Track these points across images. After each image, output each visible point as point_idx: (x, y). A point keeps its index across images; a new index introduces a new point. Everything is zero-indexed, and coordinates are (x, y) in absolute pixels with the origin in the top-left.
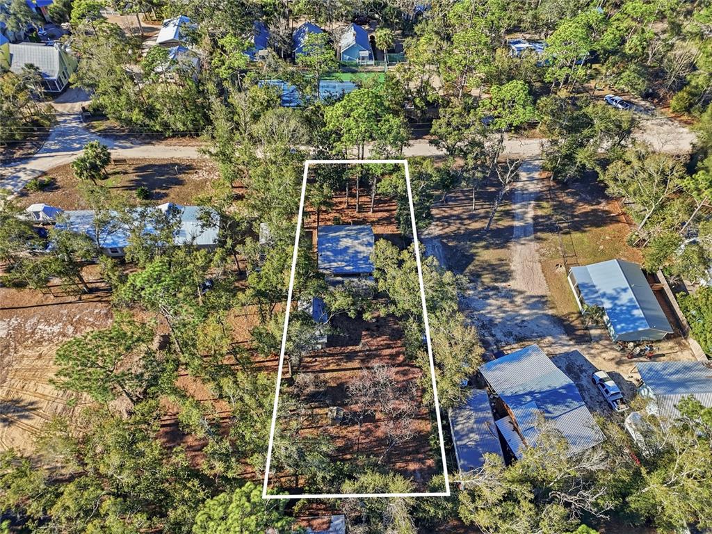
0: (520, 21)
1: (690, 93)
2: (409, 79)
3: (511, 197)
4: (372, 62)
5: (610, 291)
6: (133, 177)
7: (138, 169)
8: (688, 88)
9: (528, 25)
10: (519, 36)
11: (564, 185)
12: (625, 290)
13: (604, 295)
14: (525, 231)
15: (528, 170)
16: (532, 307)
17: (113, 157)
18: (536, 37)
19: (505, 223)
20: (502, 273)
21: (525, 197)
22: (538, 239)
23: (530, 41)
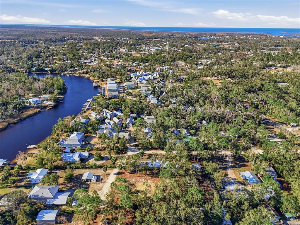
0: (222, 129)
1: (261, 143)
2: (200, 139)
3: (226, 161)
4: (190, 136)
5: (248, 176)
6: (147, 156)
7: (148, 155)
8: (260, 142)
9: (224, 130)
10: (222, 132)
11: (236, 160)
12: (251, 176)
13: (247, 177)
14: (230, 167)
15: (228, 157)
16: (233, 180)
17: (145, 153)
18: (226, 132)
19: (225, 166)
20: (227, 174)
21: (229, 162)
22: (233, 169)
23: (225, 133)
